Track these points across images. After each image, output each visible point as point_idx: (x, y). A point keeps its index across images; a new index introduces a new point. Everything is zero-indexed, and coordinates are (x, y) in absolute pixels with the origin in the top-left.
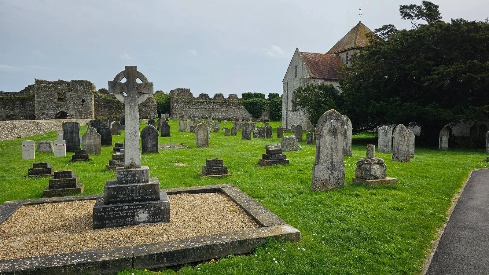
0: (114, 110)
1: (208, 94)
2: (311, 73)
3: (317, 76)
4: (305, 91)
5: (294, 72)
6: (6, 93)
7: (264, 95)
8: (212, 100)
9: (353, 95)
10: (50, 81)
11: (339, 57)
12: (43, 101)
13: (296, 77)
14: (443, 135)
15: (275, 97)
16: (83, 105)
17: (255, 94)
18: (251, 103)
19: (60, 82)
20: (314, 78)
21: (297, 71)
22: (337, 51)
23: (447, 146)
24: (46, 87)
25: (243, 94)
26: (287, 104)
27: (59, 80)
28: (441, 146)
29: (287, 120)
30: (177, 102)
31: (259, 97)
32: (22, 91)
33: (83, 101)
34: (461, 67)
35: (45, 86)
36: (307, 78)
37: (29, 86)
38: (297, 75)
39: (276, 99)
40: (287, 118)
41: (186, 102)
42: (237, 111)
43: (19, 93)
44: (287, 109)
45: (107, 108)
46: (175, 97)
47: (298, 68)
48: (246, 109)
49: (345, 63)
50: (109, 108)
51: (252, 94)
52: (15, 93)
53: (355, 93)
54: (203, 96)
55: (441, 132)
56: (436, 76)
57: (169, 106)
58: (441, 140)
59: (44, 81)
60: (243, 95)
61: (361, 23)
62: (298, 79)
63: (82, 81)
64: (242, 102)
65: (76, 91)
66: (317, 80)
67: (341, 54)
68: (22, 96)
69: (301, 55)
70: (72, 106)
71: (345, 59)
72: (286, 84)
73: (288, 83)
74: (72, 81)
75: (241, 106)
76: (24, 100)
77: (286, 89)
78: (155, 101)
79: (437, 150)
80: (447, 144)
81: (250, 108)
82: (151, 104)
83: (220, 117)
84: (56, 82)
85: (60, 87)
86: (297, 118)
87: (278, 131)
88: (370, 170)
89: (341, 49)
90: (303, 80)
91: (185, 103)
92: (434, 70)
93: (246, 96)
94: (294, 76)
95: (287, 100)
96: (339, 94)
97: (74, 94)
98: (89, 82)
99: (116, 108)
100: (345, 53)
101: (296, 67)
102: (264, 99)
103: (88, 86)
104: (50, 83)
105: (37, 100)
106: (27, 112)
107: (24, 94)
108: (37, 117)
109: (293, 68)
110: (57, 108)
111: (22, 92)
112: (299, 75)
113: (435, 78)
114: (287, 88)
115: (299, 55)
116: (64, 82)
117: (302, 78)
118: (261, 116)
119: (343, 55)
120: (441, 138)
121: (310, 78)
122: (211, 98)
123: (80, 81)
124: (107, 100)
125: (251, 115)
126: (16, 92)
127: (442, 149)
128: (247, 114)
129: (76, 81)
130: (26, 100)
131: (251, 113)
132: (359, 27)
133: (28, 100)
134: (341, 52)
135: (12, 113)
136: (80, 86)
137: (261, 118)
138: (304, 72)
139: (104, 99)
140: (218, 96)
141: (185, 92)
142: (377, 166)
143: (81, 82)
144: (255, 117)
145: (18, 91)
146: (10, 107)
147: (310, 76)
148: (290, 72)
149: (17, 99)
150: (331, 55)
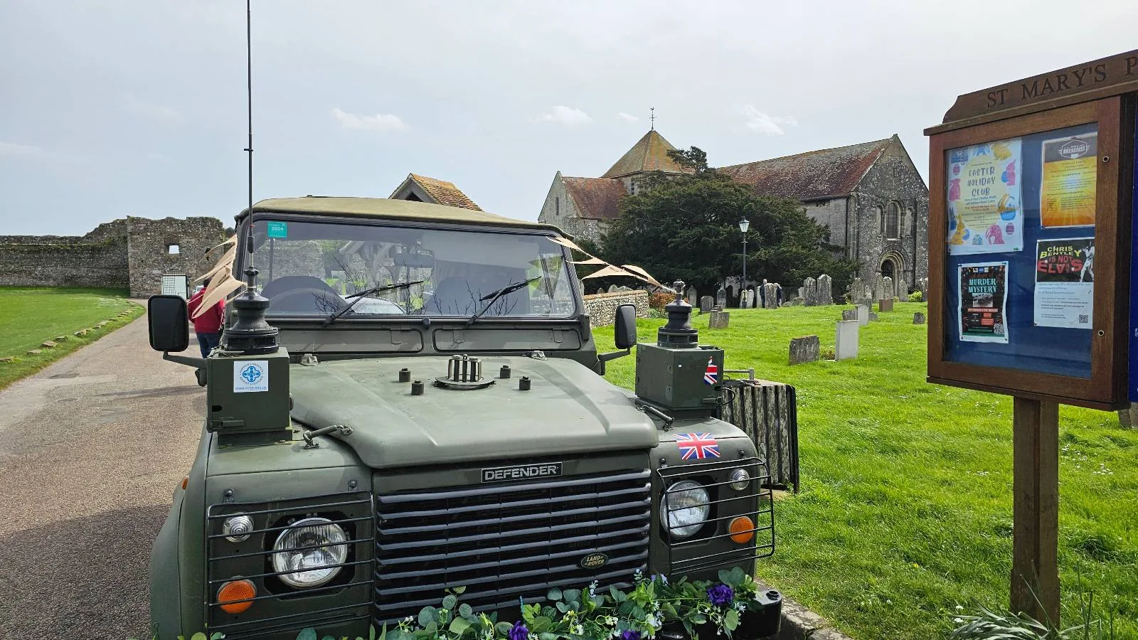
2: (578, 210)
3: (589, 215)
5: (555, 206)
6: (62, 238)
10: (153, 219)
11: (623, 184)
12: (143, 253)
13: (557, 214)
16: (208, 258)
19: (170, 221)
20: (583, 218)
21: (559, 206)
22: (617, 174)
24: (146, 229)
27: (168, 218)
32: (88, 234)
33: (208, 252)
35: (144, 229)
36: (573, 218)
37: (101, 226)
38: (560, 211)
43: (83, 238)
47: (559, 201)
49: (631, 194)
52: (78, 239)
59: (144, 219)
61: (654, 129)
62: (560, 217)
63: (207, 218)
65: (196, 235)
66: (588, 220)
67: (624, 179)
68: (92, 243)
69: (564, 182)
70: (189, 260)
71: (630, 188)
74: (189, 218)
76: (94, 249)
82: (313, 255)
84: (162, 221)
85: (169, 229)
89: (624, 171)
90: (568, 220)
94: (555, 212)
97: (193, 240)
98: (218, 221)
100: (630, 178)
101: (557, 199)
103: (215, 227)
104: (152, 222)
105: (133, 251)
107: (92, 238)
108: (133, 279)
109: (554, 199)
110: (165, 265)
111: (88, 236)
112: (563, 213)
115: (561, 180)
116: (176, 221)
117: (567, 217)
119: (628, 181)
123: (202, 218)
126: (78, 235)
129: (195, 219)
130: (99, 250)
132: (651, 138)
133: (103, 251)
134: (626, 176)
135: (74, 272)
136: (203, 227)
138: (569, 208)
143: (204, 221)
145: (82, 235)
146: (71, 262)
147: (577, 215)
148: (549, 204)
149: (84, 249)
150: (609, 180)
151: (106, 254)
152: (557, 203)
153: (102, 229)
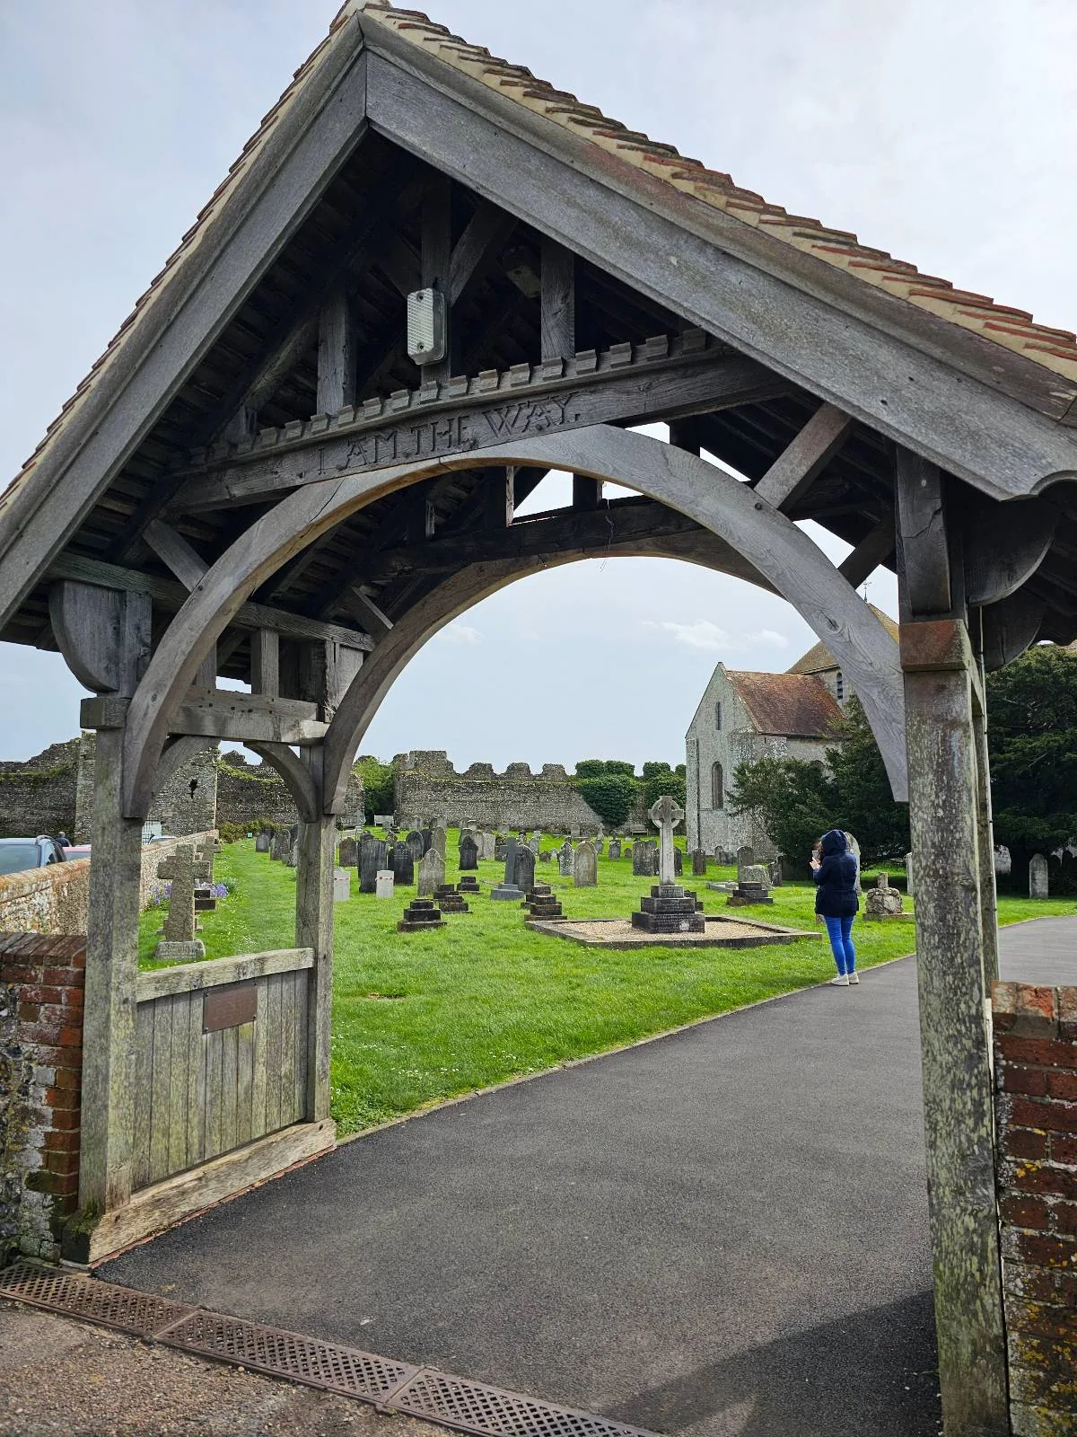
0: (258, 807)
1: (490, 765)
2: (756, 722)
3: (772, 730)
4: (754, 771)
5: (714, 716)
7: (632, 767)
8: (502, 778)
9: (859, 785)
11: (821, 682)
13: (719, 728)
14: (1034, 869)
15: (659, 772)
16: (192, 794)
17: (609, 763)
18: (600, 787)
20: (763, 734)
21: (722, 714)
22: (812, 668)
23: (1047, 891)
25: (578, 764)
26: (698, 794)
28: (1034, 890)
29: (699, 833)
30: (415, 785)
31: (619, 773)
32: (33, 758)
33: (194, 785)
34: (1055, 741)
36: (746, 734)
37: (52, 747)
38: (723, 724)
39: (662, 778)
40: (699, 827)
41: (437, 784)
42: (565, 808)
43: (26, 763)
44: (698, 805)
45: (241, 802)
46: (408, 773)
47: (722, 708)
48: (588, 802)
49: (835, 697)
50: (247, 801)
51: (601, 764)
52: (18, 765)
53: (862, 783)
54: (478, 770)
55: (1032, 864)
56: (1011, 756)
57: (392, 794)
58: (1034, 879)
60: (578, 766)
61: (868, 601)
62: (724, 733)
64: (576, 784)
66: (771, 737)
67: (823, 675)
68: (36, 772)
69: (728, 678)
70: (165, 798)
71: (836, 689)
72: (694, 745)
73: (700, 742)
75: (575, 795)
76: (38, 782)
77: (695, 755)
78: (361, 783)
79: (1028, 898)
80: (1046, 886)
81: (597, 801)
83: (521, 824)
86: (726, 827)
87: (695, 859)
88: (882, 903)
89: (823, 664)
90: (738, 737)
91: (436, 787)
92: (1009, 744)
93: (587, 769)
94: (714, 726)
95: (698, 783)
96: (829, 781)
99: (262, 800)
100: (834, 674)
101: (719, 705)
102: (633, 776)
105: (84, 782)
106: (43, 812)
107: (37, 765)
108: (80, 825)
109: (712, 709)
111: (34, 762)
112: (728, 725)
113: (1010, 760)
114: (698, 754)
115: (725, 677)
117: (735, 733)
118: (626, 820)
119: (830, 679)
120: (1033, 874)
121: (756, 733)
122: (498, 773)
124: (242, 781)
125: (599, 818)
126: (19, 761)
127: (1036, 896)
128: (590, 817)
130: (45, 781)
131: (600, 814)
133: (51, 783)
134: (826, 671)
137: (625, 826)
138: (739, 718)
139: (237, 778)
140: (517, 769)
141: (434, 759)
142: (891, 897)
144: (611, 823)
145: (25, 760)
146: (4, 798)
147: (754, 728)
148: (703, 715)
149: (26, 779)
150: (800, 676)
151: (53, 787)
152: (718, 713)
153: (54, 751)
